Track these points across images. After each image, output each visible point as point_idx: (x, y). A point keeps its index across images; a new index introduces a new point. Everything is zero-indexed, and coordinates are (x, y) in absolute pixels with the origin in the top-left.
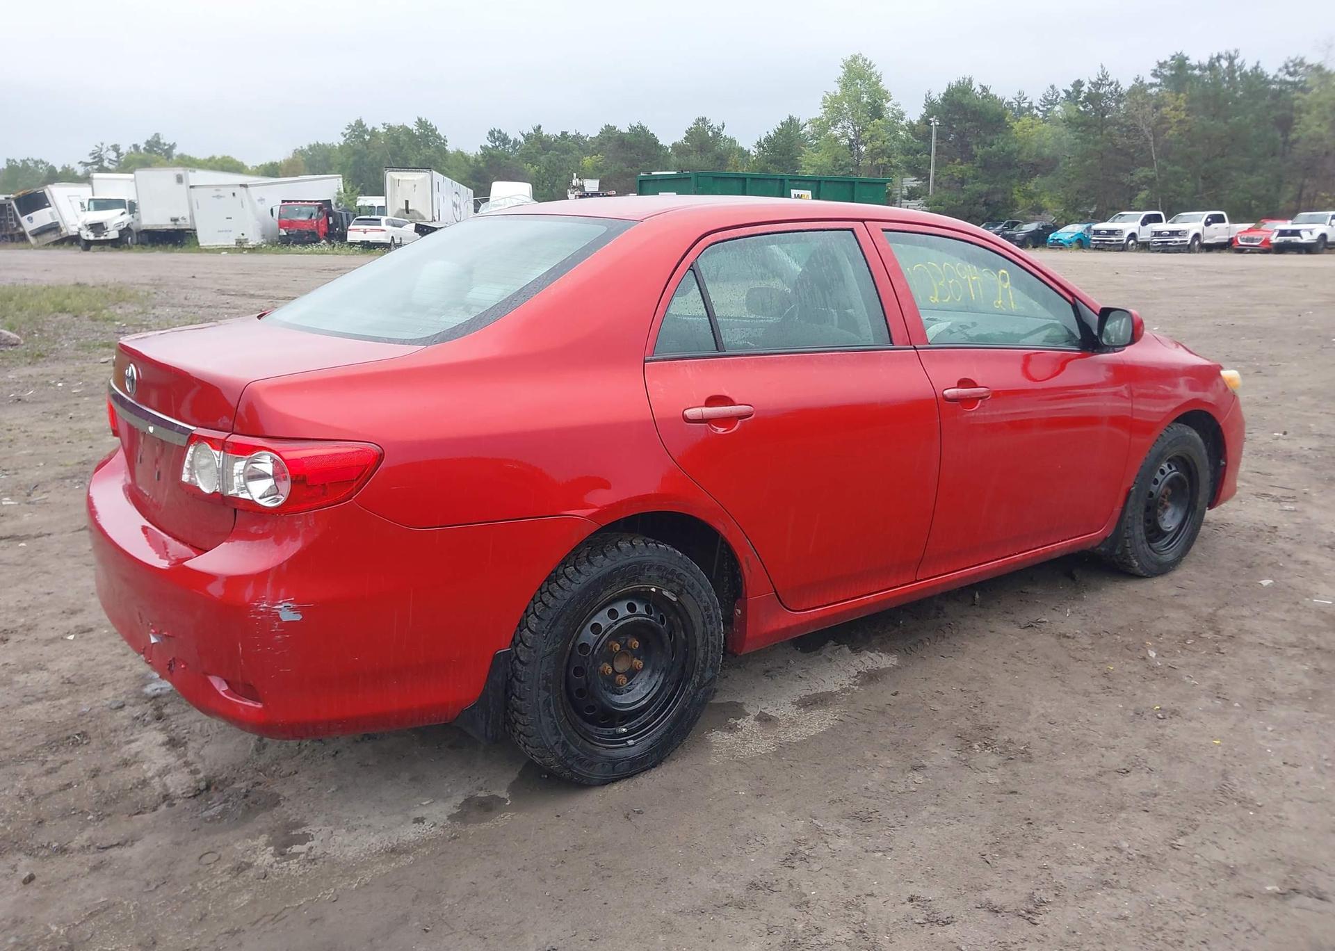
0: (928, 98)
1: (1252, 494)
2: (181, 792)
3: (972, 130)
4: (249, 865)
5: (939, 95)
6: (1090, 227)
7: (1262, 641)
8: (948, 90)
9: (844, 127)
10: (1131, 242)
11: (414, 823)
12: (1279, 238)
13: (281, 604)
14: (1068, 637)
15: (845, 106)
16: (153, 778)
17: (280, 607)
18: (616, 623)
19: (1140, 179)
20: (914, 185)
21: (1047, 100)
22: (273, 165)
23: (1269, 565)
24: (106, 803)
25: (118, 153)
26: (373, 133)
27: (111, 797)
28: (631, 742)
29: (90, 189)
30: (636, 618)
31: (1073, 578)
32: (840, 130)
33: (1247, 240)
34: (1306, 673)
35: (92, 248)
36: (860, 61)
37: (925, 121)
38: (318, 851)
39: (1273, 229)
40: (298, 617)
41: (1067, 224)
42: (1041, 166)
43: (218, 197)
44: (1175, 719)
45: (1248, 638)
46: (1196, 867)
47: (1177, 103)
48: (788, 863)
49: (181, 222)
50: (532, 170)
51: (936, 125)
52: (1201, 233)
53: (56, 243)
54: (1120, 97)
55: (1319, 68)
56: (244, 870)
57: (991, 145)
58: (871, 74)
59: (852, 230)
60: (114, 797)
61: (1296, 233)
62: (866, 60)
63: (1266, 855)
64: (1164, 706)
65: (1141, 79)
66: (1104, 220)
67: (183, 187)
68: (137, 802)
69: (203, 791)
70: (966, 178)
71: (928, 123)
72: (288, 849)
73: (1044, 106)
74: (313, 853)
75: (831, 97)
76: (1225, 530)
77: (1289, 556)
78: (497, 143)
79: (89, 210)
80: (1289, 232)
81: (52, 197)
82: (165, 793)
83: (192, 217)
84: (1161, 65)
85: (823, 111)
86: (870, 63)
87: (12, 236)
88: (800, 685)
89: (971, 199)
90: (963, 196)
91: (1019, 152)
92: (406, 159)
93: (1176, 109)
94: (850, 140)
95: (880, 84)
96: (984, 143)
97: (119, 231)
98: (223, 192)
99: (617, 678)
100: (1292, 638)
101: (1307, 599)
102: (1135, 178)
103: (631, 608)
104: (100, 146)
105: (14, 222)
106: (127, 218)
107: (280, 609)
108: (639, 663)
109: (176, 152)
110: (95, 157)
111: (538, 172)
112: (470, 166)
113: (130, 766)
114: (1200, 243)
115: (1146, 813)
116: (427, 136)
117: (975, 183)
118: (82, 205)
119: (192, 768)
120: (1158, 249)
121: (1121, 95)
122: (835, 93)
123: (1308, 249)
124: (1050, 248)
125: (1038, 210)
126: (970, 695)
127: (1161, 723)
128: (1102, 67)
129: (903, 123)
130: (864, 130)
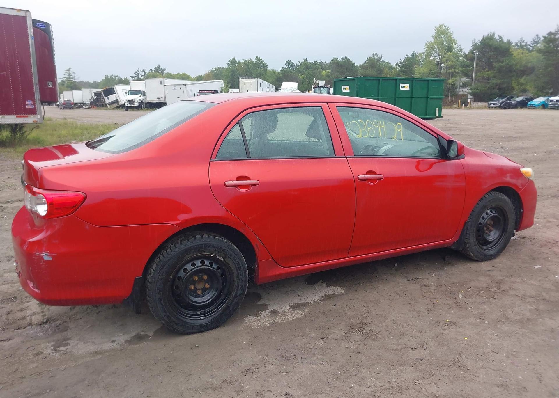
0: (473, 42)
1: (556, 225)
2: (36, 323)
3: (494, 56)
4: (42, 353)
5: (479, 41)
6: (548, 99)
7: (517, 294)
8: (483, 38)
9: (435, 56)
11: (111, 342)
13: (44, 253)
14: (426, 286)
15: (435, 47)
16: (28, 316)
17: (43, 254)
18: (194, 269)
20: (465, 81)
21: (535, 41)
22: (201, 76)
23: (544, 259)
24: (8, 324)
25: (144, 73)
26: (239, 63)
27: (10, 322)
28: (202, 318)
29: (129, 87)
30: (203, 267)
31: (444, 260)
32: (433, 58)
34: (530, 311)
35: (129, 109)
36: (443, 27)
37: (472, 52)
38: (68, 351)
40: (51, 259)
41: (538, 97)
42: (526, 71)
43: (175, 89)
44: (454, 326)
45: (511, 292)
46: (420, 394)
48: (244, 374)
49: (161, 99)
50: (301, 77)
51: (477, 54)
53: (117, 108)
56: (39, 354)
57: (503, 62)
58: (448, 33)
59: (321, 107)
60: (11, 322)
62: (446, 26)
63: (457, 392)
64: (451, 320)
66: (556, 96)
67: (163, 85)
68: (19, 325)
69: (45, 323)
70: (490, 77)
71: (473, 53)
72: (58, 349)
73: (533, 44)
74: (67, 351)
75: (429, 43)
76: (531, 242)
77: (556, 255)
78: (289, 66)
79: (128, 95)
81: (116, 90)
82: (30, 322)
83: (165, 97)
85: (425, 49)
86: (448, 27)
87: (103, 104)
88: (297, 299)
89: (492, 87)
90: (488, 86)
91: (516, 65)
92: (251, 73)
94: (437, 62)
95: (452, 37)
96: (499, 61)
97: (139, 103)
98: (177, 87)
99: (198, 291)
100: (534, 293)
101: (553, 276)
103: (202, 262)
104: (138, 70)
105: (103, 100)
106: (142, 98)
107: (44, 255)
108: (207, 286)
109: (166, 72)
110: (136, 74)
111: (303, 78)
112: (276, 76)
113: (23, 311)
115: (412, 368)
116: (260, 64)
117: (494, 79)
118: (126, 93)
119: (44, 314)
122: (431, 41)
124: (529, 108)
125: (524, 91)
126: (366, 308)
127: (445, 327)
129: (462, 54)
130: (444, 57)
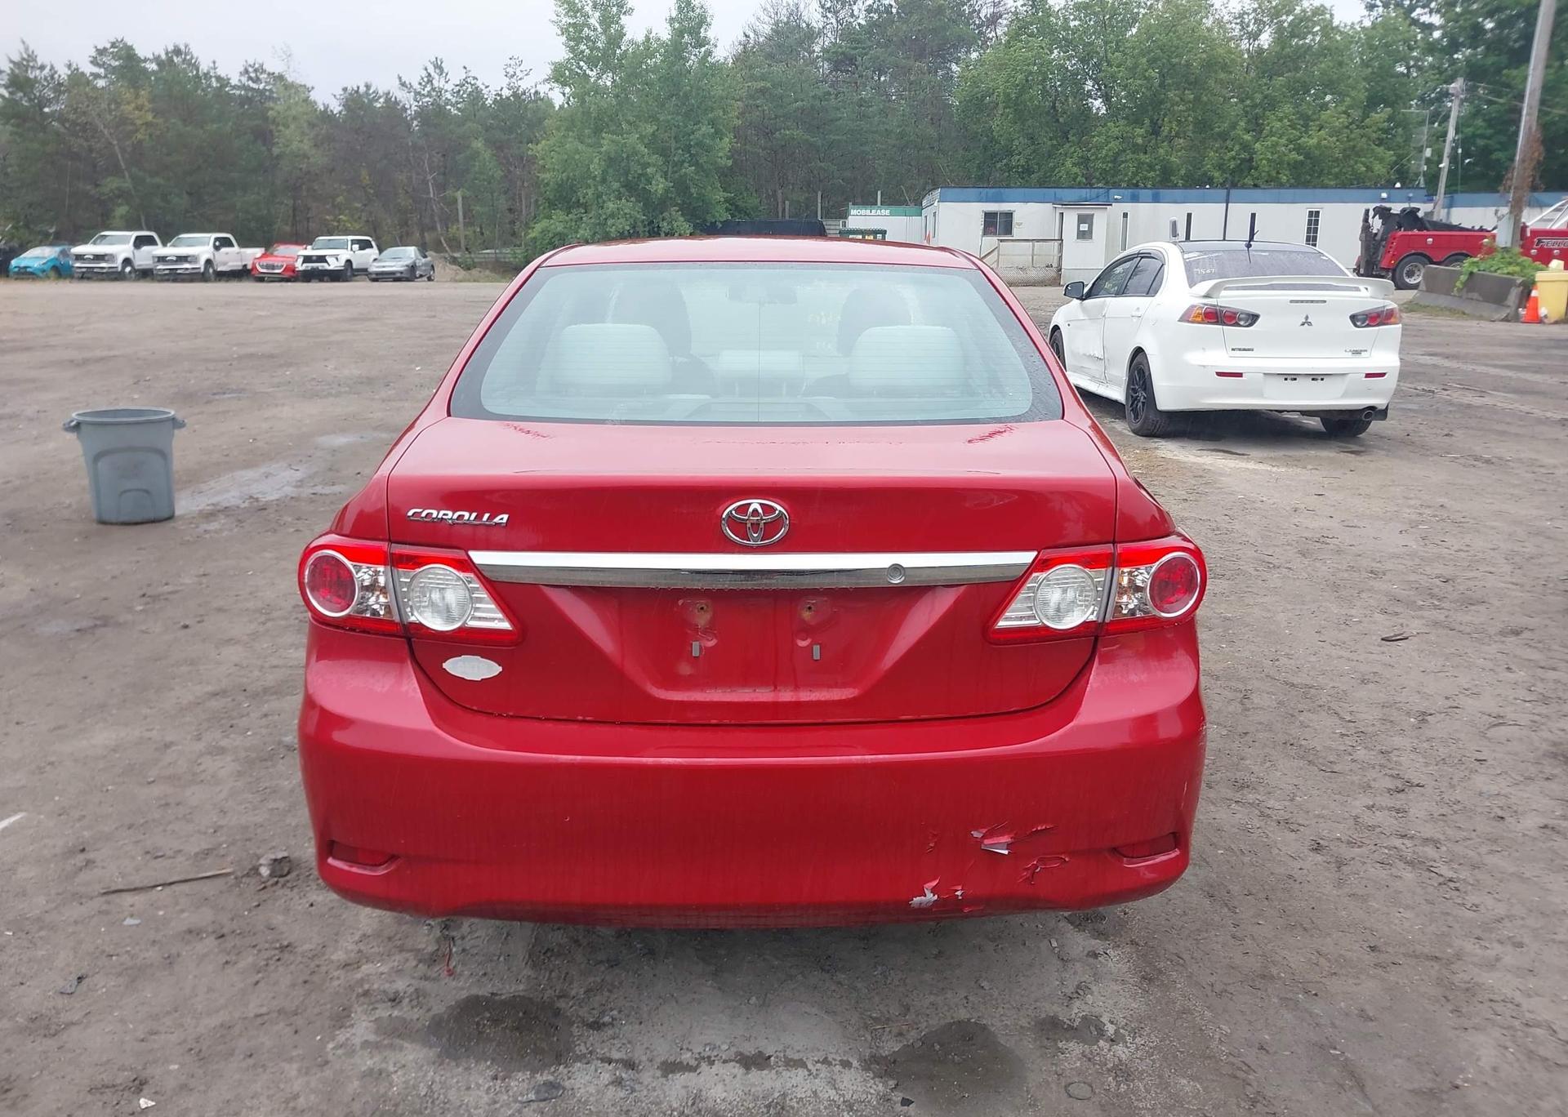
6: (67, 250)
10: (128, 269)
12: (305, 265)
19: (111, 191)
33: (267, 267)
39: (294, 255)
41: (30, 247)
47: (140, 102)
52: (212, 258)
54: (59, 88)
55: (281, 78)
61: (322, 259)
65: (74, 66)
66: (84, 242)
80: (314, 258)
84: (102, 52)
93: (139, 108)
102: (106, 190)
114: (214, 271)
120: (167, 277)
121: (60, 85)
123: (335, 276)
124: (16, 279)
128: (24, 43)
